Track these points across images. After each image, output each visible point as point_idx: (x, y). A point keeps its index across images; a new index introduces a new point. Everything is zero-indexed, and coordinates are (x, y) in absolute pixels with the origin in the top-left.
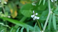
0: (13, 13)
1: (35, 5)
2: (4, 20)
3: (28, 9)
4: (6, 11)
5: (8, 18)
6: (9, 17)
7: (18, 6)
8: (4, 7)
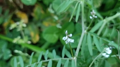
0: (34, 37)
2: (23, 47)
3: (52, 33)
4: (25, 35)
5: (27, 44)
6: (29, 42)
7: (40, 28)
8: (23, 31)
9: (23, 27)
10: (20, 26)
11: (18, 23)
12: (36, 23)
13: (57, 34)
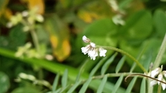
0: (60, 46)
1: (122, 23)
2: (36, 68)
5: (45, 60)
6: (50, 57)
7: (71, 26)
9: (37, 22)
10: (31, 20)
11: (25, 14)
12: (62, 16)
13: (113, 37)
